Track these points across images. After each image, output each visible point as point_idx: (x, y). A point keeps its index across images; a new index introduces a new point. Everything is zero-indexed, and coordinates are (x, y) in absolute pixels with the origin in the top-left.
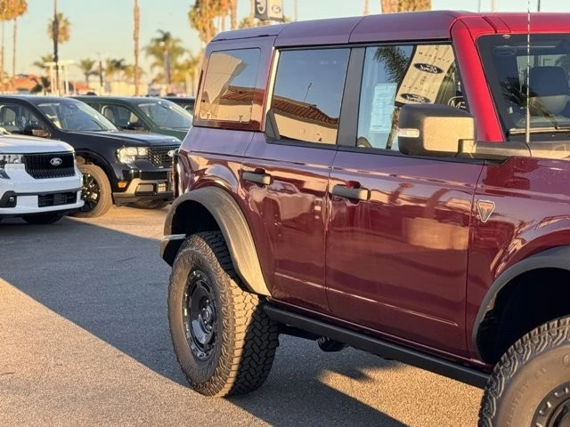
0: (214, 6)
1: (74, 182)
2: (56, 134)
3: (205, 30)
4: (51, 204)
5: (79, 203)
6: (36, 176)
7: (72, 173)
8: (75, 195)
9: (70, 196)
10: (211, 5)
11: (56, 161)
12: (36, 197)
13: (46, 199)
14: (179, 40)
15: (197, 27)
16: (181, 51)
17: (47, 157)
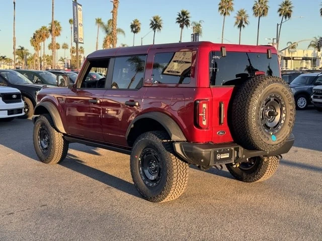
0: (40, 38)
1: (21, 105)
2: (10, 85)
3: (36, 47)
4: (12, 114)
5: (23, 114)
6: (6, 102)
7: (21, 101)
8: (22, 110)
9: (20, 111)
10: (39, 38)
11: (14, 96)
12: (7, 111)
13: (11, 112)
14: (27, 50)
15: (34, 46)
16: (28, 54)
17: (10, 95)
